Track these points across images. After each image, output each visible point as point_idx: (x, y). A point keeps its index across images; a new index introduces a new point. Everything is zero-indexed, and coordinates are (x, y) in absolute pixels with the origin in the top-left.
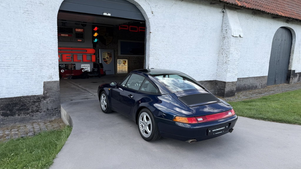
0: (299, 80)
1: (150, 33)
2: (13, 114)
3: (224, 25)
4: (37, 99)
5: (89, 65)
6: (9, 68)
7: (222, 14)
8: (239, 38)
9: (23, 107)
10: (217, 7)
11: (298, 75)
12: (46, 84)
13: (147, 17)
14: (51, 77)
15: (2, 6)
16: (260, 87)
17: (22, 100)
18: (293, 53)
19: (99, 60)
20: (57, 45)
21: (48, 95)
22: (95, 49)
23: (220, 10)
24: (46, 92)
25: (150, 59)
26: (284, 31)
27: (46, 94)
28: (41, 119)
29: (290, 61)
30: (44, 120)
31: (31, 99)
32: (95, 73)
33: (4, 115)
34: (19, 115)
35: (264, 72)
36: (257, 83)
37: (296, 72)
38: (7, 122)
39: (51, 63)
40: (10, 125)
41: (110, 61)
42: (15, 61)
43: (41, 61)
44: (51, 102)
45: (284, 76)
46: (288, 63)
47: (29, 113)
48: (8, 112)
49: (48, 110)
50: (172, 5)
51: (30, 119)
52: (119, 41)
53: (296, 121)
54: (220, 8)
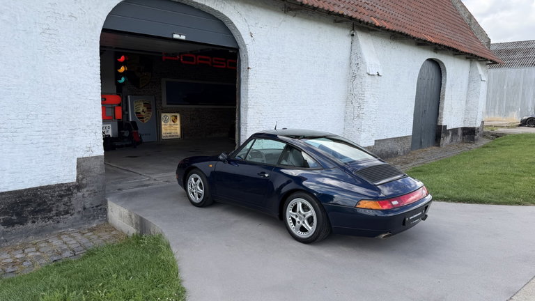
0: (452, 141)
1: (248, 68)
2: (22, 222)
3: (353, 57)
4: (65, 191)
5: (110, 125)
6: (15, 134)
7: (349, 39)
8: (377, 77)
9: (41, 208)
10: (343, 27)
11: (450, 133)
12: (80, 162)
13: (244, 42)
14: (90, 149)
15: (4, 20)
16: (402, 154)
17: (39, 193)
18: (444, 99)
19: (128, 115)
20: (100, 91)
21: (84, 182)
22: (119, 95)
23: (348, 32)
24: (81, 176)
25: (248, 112)
26: (430, 65)
27: (82, 180)
28: (73, 226)
29: (440, 111)
30: (78, 229)
31: (54, 191)
32: (125, 140)
33: (8, 223)
34: (34, 222)
35: (407, 130)
36: (398, 148)
37: (447, 129)
38: (13, 237)
39: (90, 124)
40: (17, 242)
41: (148, 117)
42: (26, 122)
43: (72, 120)
44: (89, 194)
45: (432, 135)
46: (437, 114)
47: (51, 218)
48: (14, 217)
49: (84, 209)
50: (281, 24)
51: (54, 228)
52: (164, 81)
53: (490, 199)
54: (348, 28)
